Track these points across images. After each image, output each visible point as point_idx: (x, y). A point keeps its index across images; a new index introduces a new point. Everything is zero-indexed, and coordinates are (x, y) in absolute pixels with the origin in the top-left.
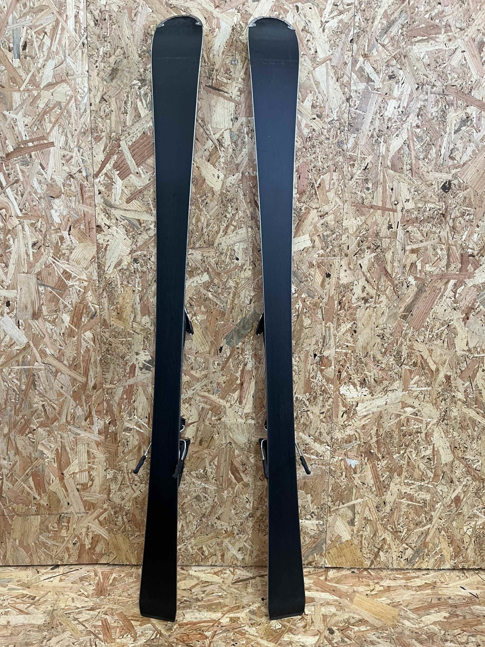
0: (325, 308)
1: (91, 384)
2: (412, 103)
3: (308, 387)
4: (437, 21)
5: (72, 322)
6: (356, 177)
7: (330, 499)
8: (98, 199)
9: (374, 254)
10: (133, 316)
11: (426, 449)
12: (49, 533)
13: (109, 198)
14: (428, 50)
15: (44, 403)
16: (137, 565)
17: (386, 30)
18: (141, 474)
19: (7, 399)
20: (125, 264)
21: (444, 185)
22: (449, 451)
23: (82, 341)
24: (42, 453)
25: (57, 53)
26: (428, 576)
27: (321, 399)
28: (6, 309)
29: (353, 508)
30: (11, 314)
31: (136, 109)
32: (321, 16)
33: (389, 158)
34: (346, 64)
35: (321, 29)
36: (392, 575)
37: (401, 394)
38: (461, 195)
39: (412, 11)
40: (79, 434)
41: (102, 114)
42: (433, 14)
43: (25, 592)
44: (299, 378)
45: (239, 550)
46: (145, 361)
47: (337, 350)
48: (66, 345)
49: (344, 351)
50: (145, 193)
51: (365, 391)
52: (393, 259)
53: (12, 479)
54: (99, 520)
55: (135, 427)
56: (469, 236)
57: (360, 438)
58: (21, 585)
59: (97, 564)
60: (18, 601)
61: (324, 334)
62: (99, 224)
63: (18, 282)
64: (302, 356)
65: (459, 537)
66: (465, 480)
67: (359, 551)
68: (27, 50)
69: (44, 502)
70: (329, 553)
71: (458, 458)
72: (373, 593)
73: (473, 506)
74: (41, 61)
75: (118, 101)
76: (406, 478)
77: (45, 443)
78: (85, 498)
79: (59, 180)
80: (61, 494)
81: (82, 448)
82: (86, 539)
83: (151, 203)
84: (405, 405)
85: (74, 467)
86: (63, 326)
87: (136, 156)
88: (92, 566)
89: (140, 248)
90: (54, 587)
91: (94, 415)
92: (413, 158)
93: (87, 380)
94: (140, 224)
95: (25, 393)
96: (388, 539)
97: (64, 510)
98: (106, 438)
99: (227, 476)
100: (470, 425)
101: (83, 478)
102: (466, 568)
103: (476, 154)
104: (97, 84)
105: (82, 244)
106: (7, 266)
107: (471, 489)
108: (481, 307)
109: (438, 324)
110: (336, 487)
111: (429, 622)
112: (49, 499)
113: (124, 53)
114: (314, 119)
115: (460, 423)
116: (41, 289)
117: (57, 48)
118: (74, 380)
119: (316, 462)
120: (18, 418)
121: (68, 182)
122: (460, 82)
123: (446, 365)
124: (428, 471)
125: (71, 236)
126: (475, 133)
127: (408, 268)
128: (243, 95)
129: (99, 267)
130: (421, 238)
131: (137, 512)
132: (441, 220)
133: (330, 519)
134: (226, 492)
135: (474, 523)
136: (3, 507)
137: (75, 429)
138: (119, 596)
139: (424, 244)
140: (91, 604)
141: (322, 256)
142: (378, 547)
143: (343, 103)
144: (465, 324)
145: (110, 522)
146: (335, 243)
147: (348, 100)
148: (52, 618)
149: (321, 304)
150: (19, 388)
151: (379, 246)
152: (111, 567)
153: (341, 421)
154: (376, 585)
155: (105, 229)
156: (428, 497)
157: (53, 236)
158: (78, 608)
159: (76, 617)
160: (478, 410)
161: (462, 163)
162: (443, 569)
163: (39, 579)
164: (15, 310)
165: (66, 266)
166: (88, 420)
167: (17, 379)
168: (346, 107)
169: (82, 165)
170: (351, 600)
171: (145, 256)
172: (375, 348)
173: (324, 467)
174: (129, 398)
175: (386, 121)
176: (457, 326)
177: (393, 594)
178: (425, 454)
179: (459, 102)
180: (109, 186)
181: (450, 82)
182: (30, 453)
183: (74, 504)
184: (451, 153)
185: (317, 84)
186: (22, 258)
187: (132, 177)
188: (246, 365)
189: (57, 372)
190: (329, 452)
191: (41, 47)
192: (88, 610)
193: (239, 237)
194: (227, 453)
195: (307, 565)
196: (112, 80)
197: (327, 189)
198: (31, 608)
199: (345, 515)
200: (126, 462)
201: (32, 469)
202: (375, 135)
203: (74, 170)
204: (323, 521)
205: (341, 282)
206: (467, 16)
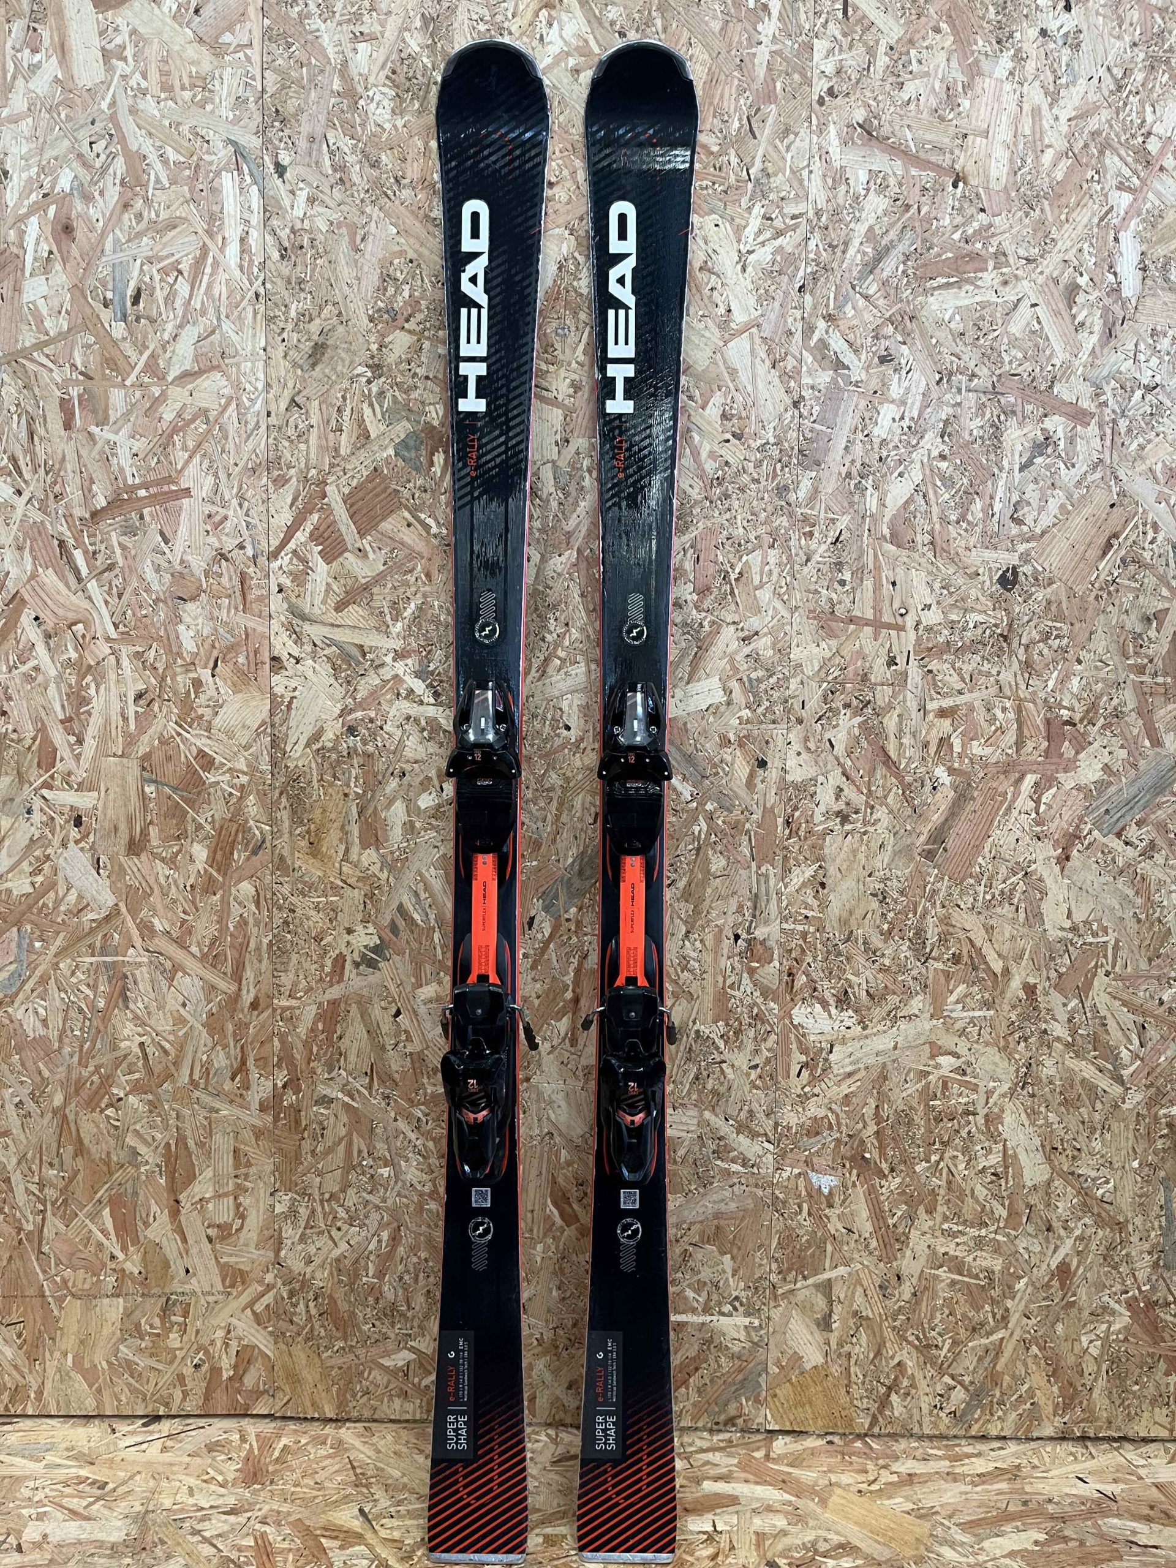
0: (756, 833)
1: (247, 998)
2: (929, 410)
3: (723, 1009)
4: (979, 245)
5: (211, 861)
6: (817, 558)
7: (774, 1266)
8: (277, 604)
9: (861, 719)
10: (343, 847)
11: (989, 1151)
12: (142, 1339)
13: (299, 601)
14: (960, 303)
15: (143, 1039)
16: (337, 1420)
17: (871, 267)
18: (351, 1204)
19: (64, 1030)
20: (329, 736)
21: (1003, 576)
22: (1040, 1157)
23: (232, 903)
24: (135, 1153)
25: (203, 313)
26: (1002, 1452)
27: (751, 1033)
28: (74, 833)
29: (826, 1288)
30: (83, 844)
31: (361, 422)
32: (739, 241)
33: (886, 520)
34: (790, 333)
35: (739, 267)
36: (921, 1451)
37: (927, 1027)
38: (1040, 596)
39: (926, 226)
40: (217, 1111)
41: (291, 432)
42: (970, 231)
43: (84, 1473)
44: (703, 988)
45: (569, 1387)
46: (366, 947)
47: (785, 926)
48: (197, 910)
49: (800, 928)
50: (375, 590)
51: (848, 1017)
52: (901, 730)
53: (65, 1212)
54: (254, 1312)
55: (340, 1095)
56: (1063, 681)
57: (839, 1124)
58: (75, 1458)
59: (246, 1415)
60: (67, 1490)
61: (755, 890)
62: (276, 654)
63: (103, 774)
64: (709, 939)
65: (1071, 1360)
66: (1079, 1225)
67: (843, 1391)
68: (141, 305)
69: (133, 1267)
70: (775, 1395)
71: (1062, 1175)
72: (875, 1487)
73: (1101, 1287)
74: (170, 327)
75: (324, 407)
76: (946, 1219)
77: (142, 1131)
78: (225, 1259)
79: (198, 564)
80: (171, 1247)
81: (222, 1142)
82: (224, 1357)
83: (386, 611)
84: (936, 1051)
85: (202, 1188)
86: (193, 869)
87: (357, 517)
88: (235, 1420)
89: (360, 706)
90: (149, 1463)
91: (252, 1068)
92: (935, 519)
93: (240, 989)
94: (364, 655)
95: (105, 1015)
96: (910, 1364)
97: (176, 1286)
98: (276, 1119)
99: (544, 1209)
100: (1084, 1097)
101: (223, 1211)
102: (1092, 1435)
103: (1069, 513)
104: (283, 374)
105: (240, 695)
106: (80, 741)
107: (1094, 1247)
108: (1096, 833)
109: (1003, 870)
110: (788, 1238)
111: (998, 1553)
112: (144, 1260)
113: (340, 314)
114: (728, 441)
115: (1061, 1093)
116: (149, 789)
117: (203, 303)
118: (211, 989)
119: (743, 1181)
120: (85, 1073)
121: (216, 568)
122: (1028, 366)
123: (1023, 963)
124: (995, 1203)
125: (217, 679)
126: (1063, 471)
127: (932, 749)
128: (579, 394)
129: (274, 744)
130: (960, 686)
131: (339, 1294)
132: (1001, 648)
133: (776, 1314)
134: (540, 1247)
135: (1104, 1327)
136: (41, 1276)
137: (206, 1099)
138: (295, 1486)
139: (967, 697)
140: (232, 1501)
141: (748, 722)
142: (887, 1382)
143: (786, 410)
144: (1062, 870)
145: (278, 1316)
146: (776, 695)
147: (796, 404)
148: (144, 1528)
149: (747, 826)
150: (92, 1006)
151: (869, 702)
152: (279, 1423)
153: (796, 1085)
154: (882, 1471)
155: (290, 664)
156: (997, 1264)
157: (179, 678)
158: (202, 1509)
159: (198, 1527)
160: (1101, 1062)
161: (1038, 531)
162: (1038, 1439)
163: (115, 1444)
164: (91, 836)
165: (204, 740)
166: (238, 1079)
167: (88, 985)
168: (793, 417)
169: (245, 533)
170: (823, 1502)
171: (371, 721)
172: (866, 921)
173: (760, 1193)
174: (329, 1031)
175: (876, 446)
176: (1045, 875)
177: (919, 1491)
178: (987, 1164)
179: (1029, 408)
180: (300, 577)
181: (1007, 368)
182: (109, 1153)
183: (201, 1272)
184: (1016, 511)
185: (733, 372)
186: (114, 725)
187: (350, 559)
188: (585, 957)
189: (176, 968)
190: (770, 1157)
191: (170, 299)
192: (224, 1513)
193: (570, 682)
194: (542, 1155)
195: (725, 1424)
196: (313, 365)
197: (756, 582)
198: (96, 1507)
199: (808, 1305)
200: (320, 1174)
201: (111, 1188)
202: (854, 472)
203: (230, 543)
204: (759, 1318)
205: (789, 778)
206: (1040, 234)
